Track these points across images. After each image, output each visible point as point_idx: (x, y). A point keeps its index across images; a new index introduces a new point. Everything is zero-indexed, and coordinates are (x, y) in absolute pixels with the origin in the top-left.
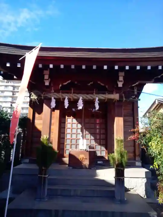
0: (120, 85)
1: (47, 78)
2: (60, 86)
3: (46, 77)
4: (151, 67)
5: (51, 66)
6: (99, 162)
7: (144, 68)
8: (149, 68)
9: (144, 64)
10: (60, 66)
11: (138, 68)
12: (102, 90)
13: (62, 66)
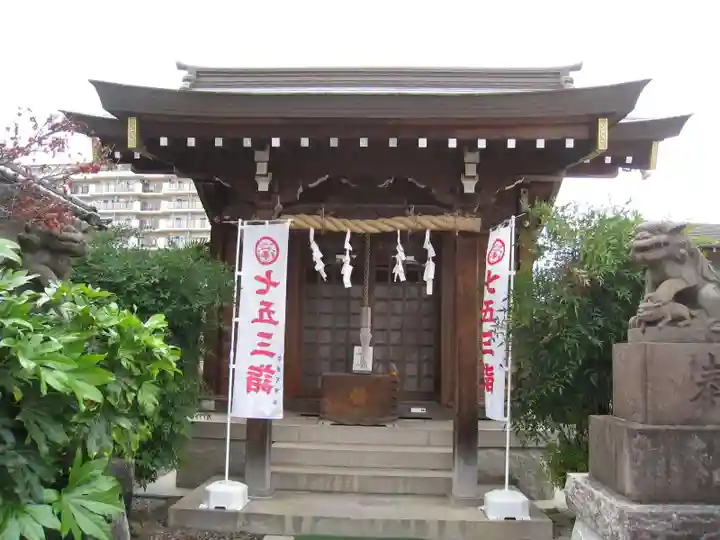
0: (469, 187)
1: (265, 172)
2: (300, 190)
3: (262, 168)
4: (546, 143)
5: (276, 142)
6: (414, 410)
7: (526, 145)
8: (541, 144)
9: (526, 134)
10: (299, 142)
11: (511, 144)
12: (428, 203)
13: (305, 142)
